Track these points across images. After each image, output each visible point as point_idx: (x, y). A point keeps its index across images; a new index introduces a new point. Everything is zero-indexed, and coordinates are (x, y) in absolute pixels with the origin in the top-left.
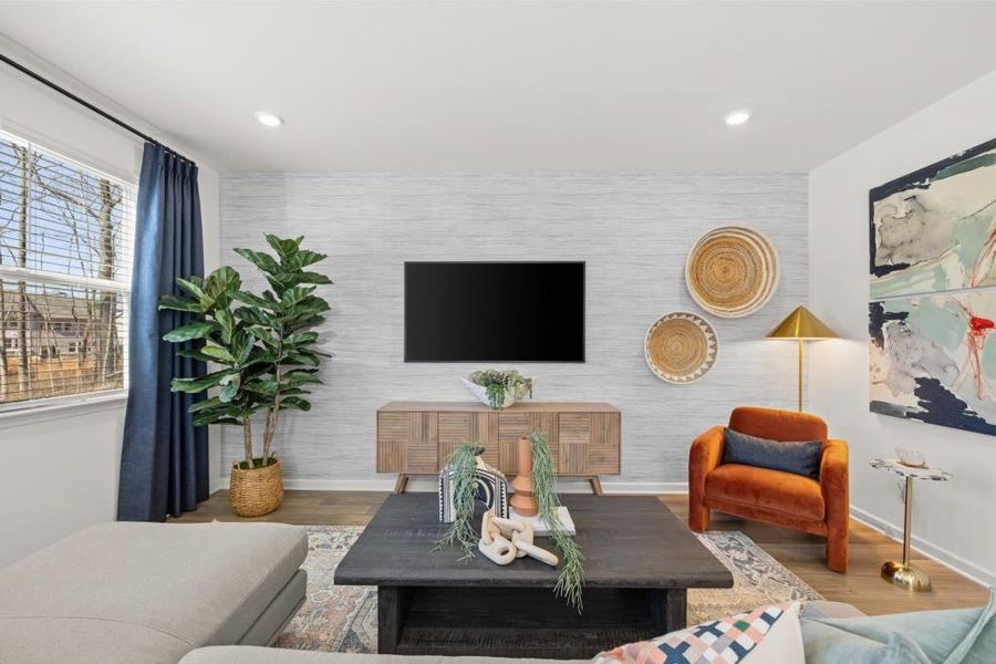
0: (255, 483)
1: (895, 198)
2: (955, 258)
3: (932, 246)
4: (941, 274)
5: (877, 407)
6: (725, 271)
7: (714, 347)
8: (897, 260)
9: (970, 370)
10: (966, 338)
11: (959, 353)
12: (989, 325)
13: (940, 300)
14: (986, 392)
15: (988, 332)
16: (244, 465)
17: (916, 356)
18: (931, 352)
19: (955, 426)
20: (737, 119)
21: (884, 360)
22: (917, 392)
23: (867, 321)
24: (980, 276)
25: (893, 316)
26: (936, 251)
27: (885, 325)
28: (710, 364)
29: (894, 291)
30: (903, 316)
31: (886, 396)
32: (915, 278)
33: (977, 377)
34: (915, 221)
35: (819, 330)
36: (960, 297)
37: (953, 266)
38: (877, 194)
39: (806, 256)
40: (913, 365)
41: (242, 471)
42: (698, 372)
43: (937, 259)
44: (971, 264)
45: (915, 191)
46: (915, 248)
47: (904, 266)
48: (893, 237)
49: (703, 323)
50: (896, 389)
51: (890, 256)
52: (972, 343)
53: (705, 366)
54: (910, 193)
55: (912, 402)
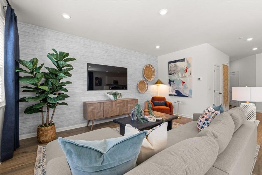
0: (51, 131)
1: (172, 64)
2: (180, 73)
3: (177, 71)
4: (178, 75)
5: (170, 95)
6: (148, 72)
7: (148, 86)
8: (173, 73)
9: (182, 89)
10: (182, 84)
11: (181, 86)
12: (184, 82)
13: (178, 79)
14: (184, 91)
15: (184, 83)
16: (41, 126)
17: (176, 87)
18: (177, 86)
19: (180, 96)
20: (158, 47)
21: (171, 88)
22: (176, 92)
23: (168, 82)
24: (183, 76)
25: (172, 81)
26: (178, 72)
27: (171, 82)
28: (147, 89)
29: (172, 78)
30: (174, 81)
31: (171, 93)
32: (175, 76)
33: (183, 89)
34: (175, 67)
35: (162, 83)
36: (181, 79)
37: (180, 74)
38: (170, 63)
39: (158, 71)
40: (175, 88)
41: (46, 128)
42: (145, 91)
43: (178, 73)
44: (182, 74)
45: (175, 63)
46: (175, 71)
47: (173, 74)
48: (172, 69)
49: (146, 82)
50: (173, 92)
51: (172, 72)
52: (182, 85)
53: (146, 90)
54: (174, 63)
55: (175, 93)
